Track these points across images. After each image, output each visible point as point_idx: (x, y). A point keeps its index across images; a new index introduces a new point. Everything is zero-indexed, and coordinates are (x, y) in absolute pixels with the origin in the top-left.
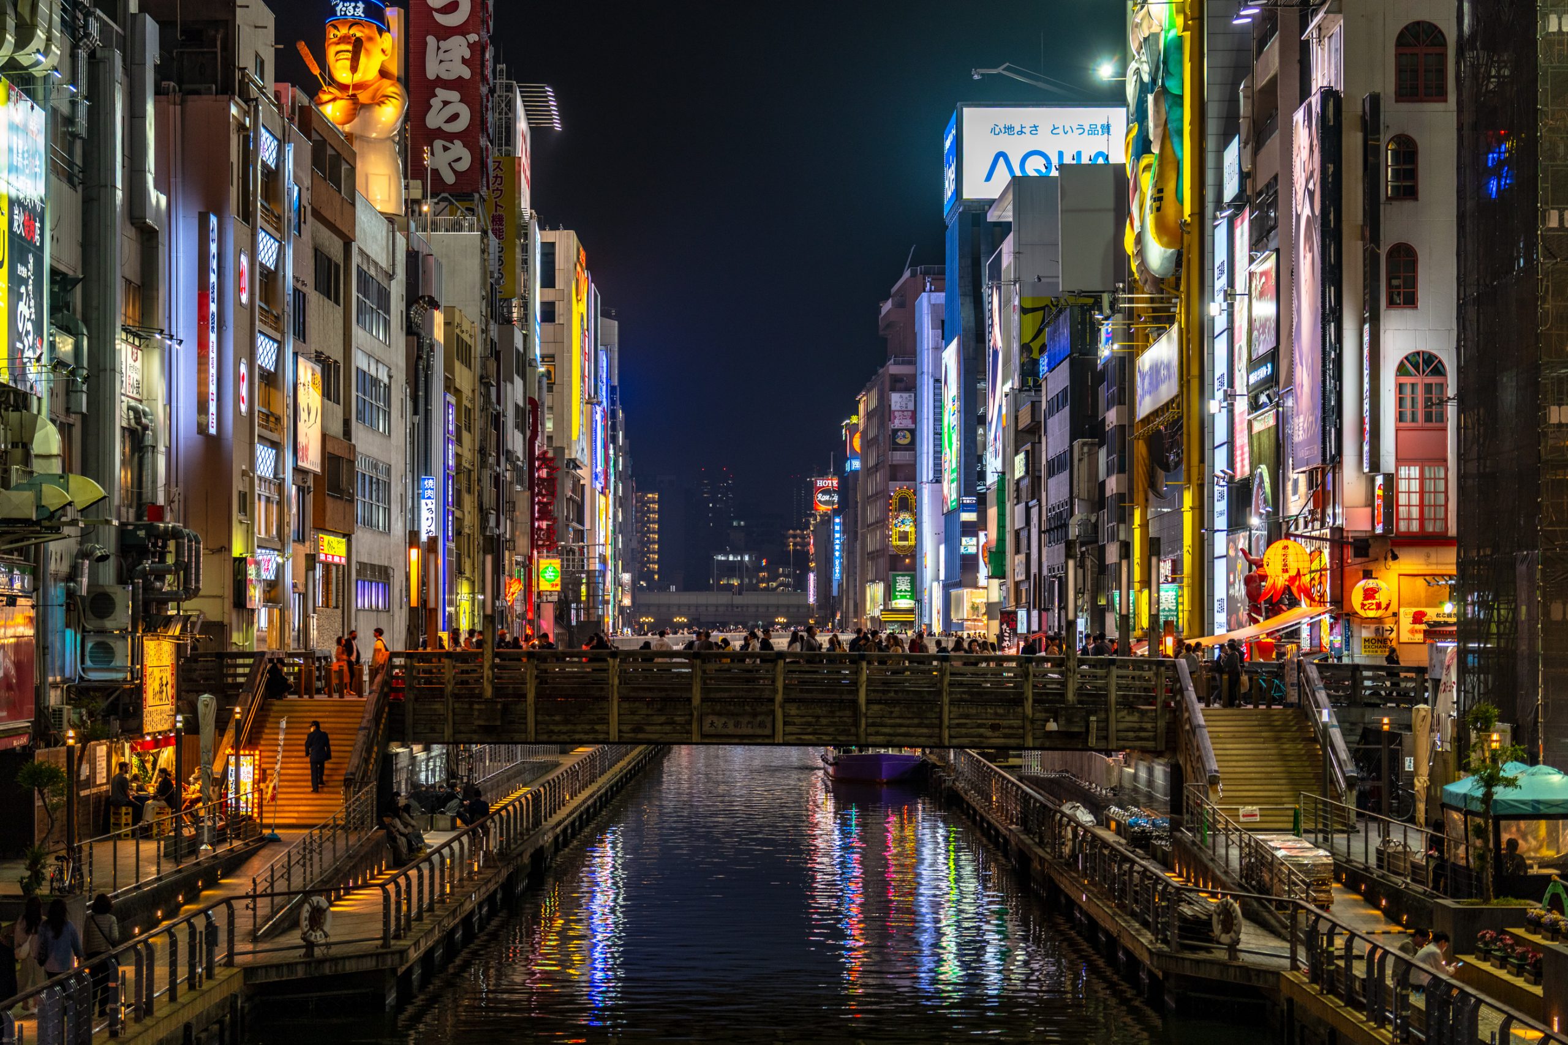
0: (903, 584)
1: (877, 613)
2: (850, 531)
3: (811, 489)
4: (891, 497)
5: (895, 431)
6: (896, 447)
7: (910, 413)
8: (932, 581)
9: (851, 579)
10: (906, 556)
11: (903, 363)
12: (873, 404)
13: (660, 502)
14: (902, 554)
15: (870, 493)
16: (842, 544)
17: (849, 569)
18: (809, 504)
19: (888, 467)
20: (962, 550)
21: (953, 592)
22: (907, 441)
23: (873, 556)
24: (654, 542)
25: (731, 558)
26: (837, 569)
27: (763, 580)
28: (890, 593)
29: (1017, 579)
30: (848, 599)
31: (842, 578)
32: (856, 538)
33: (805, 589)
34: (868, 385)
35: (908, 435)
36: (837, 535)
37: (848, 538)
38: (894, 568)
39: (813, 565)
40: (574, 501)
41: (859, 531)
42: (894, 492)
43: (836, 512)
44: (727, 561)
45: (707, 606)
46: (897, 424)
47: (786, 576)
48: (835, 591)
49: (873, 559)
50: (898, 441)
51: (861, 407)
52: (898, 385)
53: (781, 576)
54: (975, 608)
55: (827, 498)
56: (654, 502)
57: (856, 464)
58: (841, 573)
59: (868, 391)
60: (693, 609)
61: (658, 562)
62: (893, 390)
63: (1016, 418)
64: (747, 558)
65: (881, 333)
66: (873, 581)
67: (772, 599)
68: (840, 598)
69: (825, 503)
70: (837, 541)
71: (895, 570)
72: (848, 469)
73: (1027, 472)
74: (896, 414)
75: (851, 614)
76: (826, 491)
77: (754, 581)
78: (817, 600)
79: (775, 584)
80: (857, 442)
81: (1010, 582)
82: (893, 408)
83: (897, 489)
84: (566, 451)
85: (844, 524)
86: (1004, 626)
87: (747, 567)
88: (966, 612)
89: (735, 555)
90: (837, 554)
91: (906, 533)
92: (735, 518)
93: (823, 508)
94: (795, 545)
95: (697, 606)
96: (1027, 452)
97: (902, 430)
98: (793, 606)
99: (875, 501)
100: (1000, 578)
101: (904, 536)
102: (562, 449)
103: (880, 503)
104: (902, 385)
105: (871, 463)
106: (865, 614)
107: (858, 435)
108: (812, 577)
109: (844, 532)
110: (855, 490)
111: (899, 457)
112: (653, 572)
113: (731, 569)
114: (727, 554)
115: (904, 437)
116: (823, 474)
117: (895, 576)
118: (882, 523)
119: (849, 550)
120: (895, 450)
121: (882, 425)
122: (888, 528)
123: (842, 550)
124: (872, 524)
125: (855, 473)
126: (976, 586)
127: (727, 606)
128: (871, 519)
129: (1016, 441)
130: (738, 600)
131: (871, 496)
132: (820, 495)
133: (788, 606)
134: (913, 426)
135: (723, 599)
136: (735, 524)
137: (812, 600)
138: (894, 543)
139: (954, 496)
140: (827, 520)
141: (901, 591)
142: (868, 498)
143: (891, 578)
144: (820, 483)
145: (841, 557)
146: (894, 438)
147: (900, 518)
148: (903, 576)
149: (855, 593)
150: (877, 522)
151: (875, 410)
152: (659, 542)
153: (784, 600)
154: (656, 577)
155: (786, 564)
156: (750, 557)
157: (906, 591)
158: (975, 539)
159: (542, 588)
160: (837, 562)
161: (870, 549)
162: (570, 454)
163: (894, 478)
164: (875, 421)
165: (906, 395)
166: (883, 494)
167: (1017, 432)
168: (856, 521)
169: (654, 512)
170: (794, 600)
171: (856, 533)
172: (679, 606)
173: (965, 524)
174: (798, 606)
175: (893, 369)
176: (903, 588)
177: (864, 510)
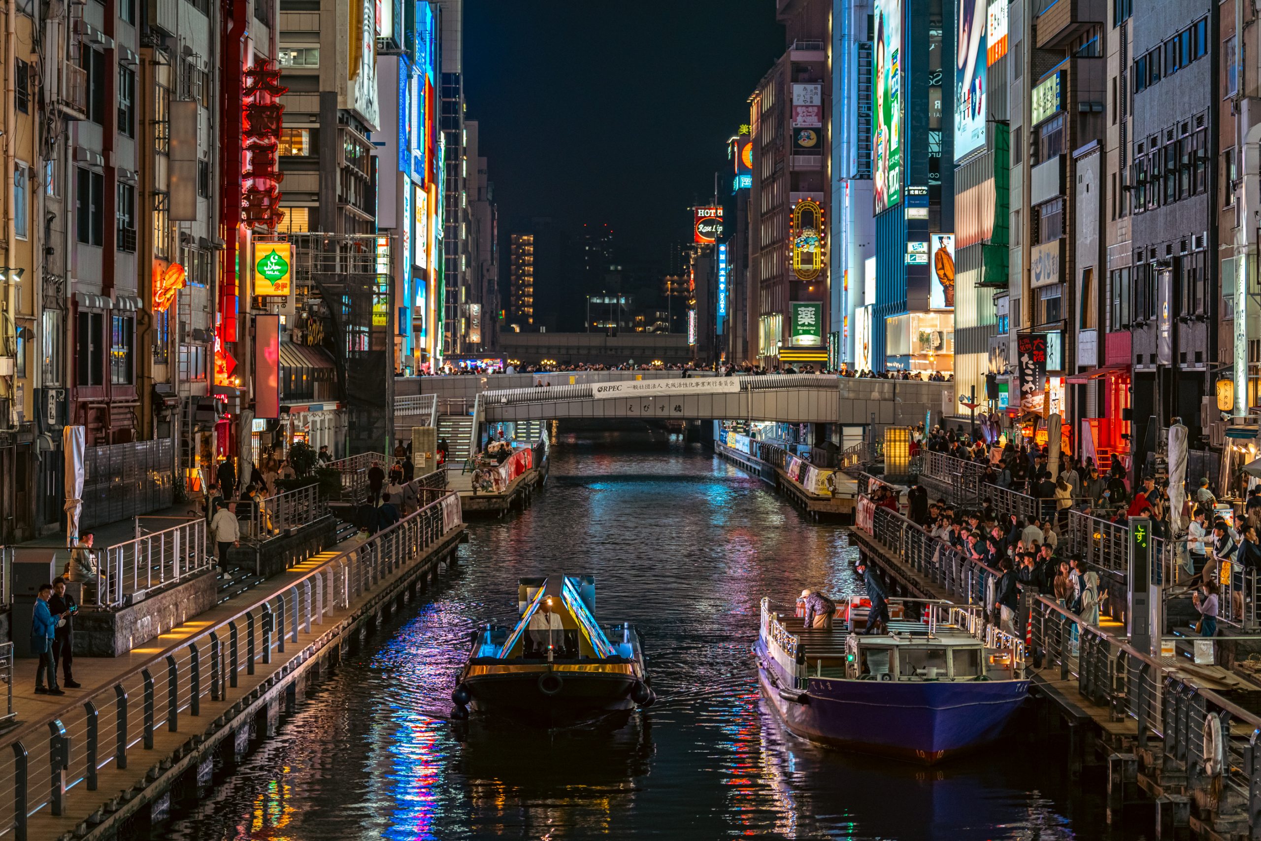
0: (807, 316)
1: (773, 352)
2: (738, 259)
3: (693, 219)
4: (792, 211)
5: (798, 131)
6: (799, 150)
7: (816, 109)
8: (855, 306)
9: (740, 314)
10: (809, 283)
11: (808, 48)
12: (768, 103)
13: (535, 244)
14: (805, 280)
15: (764, 209)
16: (728, 276)
17: (735, 303)
18: (690, 236)
19: (788, 176)
20: (908, 259)
21: (891, 320)
22: (811, 143)
23: (769, 284)
24: (529, 285)
25: (607, 301)
26: (722, 304)
27: (639, 324)
28: (790, 327)
29: (1035, 284)
30: (735, 337)
31: (728, 314)
32: (746, 266)
33: (686, 331)
34: (763, 80)
35: (813, 135)
36: (722, 265)
37: (736, 269)
38: (794, 297)
39: (693, 302)
40: (359, 179)
41: (750, 257)
42: (796, 204)
43: (720, 241)
44: (603, 304)
45: (579, 348)
46: (800, 121)
47: (663, 320)
48: (719, 330)
49: (768, 287)
50: (801, 142)
51: (754, 111)
52: (801, 76)
53: (658, 320)
54: (924, 339)
55: (708, 229)
56: (529, 244)
57: (745, 181)
58: (727, 309)
59: (764, 87)
60: (563, 351)
61: (533, 305)
62: (795, 80)
63: (1034, 29)
64: (623, 301)
65: (779, 17)
66: (769, 314)
67: (649, 342)
68: (726, 337)
69: (708, 234)
70: (722, 273)
71: (797, 300)
72: (736, 186)
73: (1063, 106)
74: (799, 110)
75: (740, 355)
76: (708, 222)
77: (631, 325)
78: (697, 341)
79: (651, 328)
80: (748, 156)
81: (1019, 290)
82: (795, 102)
83: (799, 201)
84: (340, 99)
85: (730, 253)
86: (1025, 359)
87: (622, 310)
88: (909, 344)
89: (611, 297)
90: (722, 287)
91: (810, 255)
92: (612, 264)
93: (705, 240)
94: (672, 283)
95: (568, 348)
96: (1063, 75)
97: (806, 129)
98: (671, 348)
99: (772, 218)
100: (997, 286)
101: (808, 258)
102: (334, 95)
103: (778, 220)
104: (806, 76)
105: (766, 173)
106: (757, 353)
107: (749, 147)
108: (692, 314)
109: (729, 261)
110: (745, 211)
111: (802, 162)
112: (527, 316)
113: (605, 312)
114: (602, 296)
115: (809, 137)
116: (705, 203)
117: (796, 307)
118: (781, 244)
119: (737, 281)
120: (796, 153)
121: (780, 124)
122: (787, 248)
123: (728, 283)
124: (767, 246)
125: (744, 191)
126: (927, 310)
127: (600, 348)
128: (765, 240)
129: (1033, 65)
130: (612, 342)
131: (766, 213)
132: (701, 226)
133: (666, 349)
134: (819, 125)
135: (596, 341)
136: (612, 268)
137: (692, 340)
138: (795, 266)
139: (895, 187)
140: (711, 253)
141: (803, 325)
142: (762, 215)
143: (791, 310)
144: (701, 213)
145: (727, 290)
146: (796, 140)
147: (803, 237)
148: (806, 306)
149: (745, 330)
150: (773, 243)
151: (771, 110)
152: (534, 285)
153: (661, 343)
154: (531, 320)
155: (663, 308)
156: (627, 300)
157: (810, 325)
158: (925, 244)
159: (260, 291)
160: (722, 296)
161: (764, 275)
162: (345, 103)
163: (795, 188)
164: (771, 122)
165: (810, 87)
166: (782, 208)
167: (1035, 50)
168: (746, 245)
169: (529, 255)
170: (672, 341)
171: (746, 257)
172: (549, 348)
173: (913, 223)
174: (676, 349)
175: (796, 55)
176: (806, 321)
177: (757, 231)
